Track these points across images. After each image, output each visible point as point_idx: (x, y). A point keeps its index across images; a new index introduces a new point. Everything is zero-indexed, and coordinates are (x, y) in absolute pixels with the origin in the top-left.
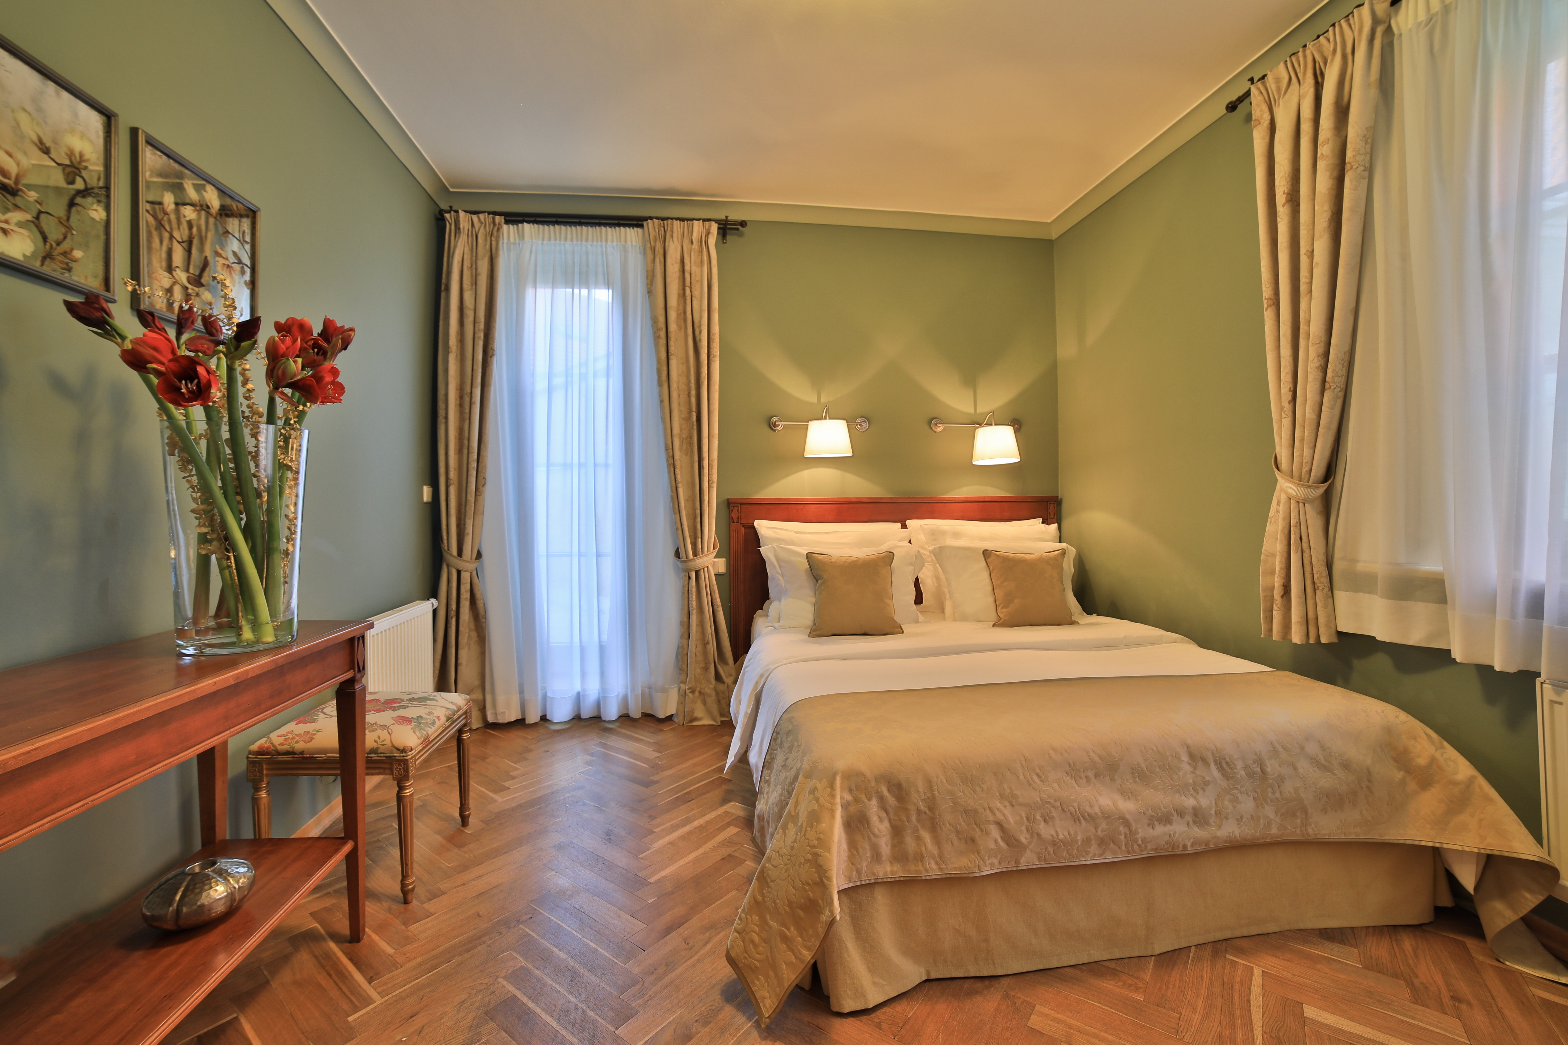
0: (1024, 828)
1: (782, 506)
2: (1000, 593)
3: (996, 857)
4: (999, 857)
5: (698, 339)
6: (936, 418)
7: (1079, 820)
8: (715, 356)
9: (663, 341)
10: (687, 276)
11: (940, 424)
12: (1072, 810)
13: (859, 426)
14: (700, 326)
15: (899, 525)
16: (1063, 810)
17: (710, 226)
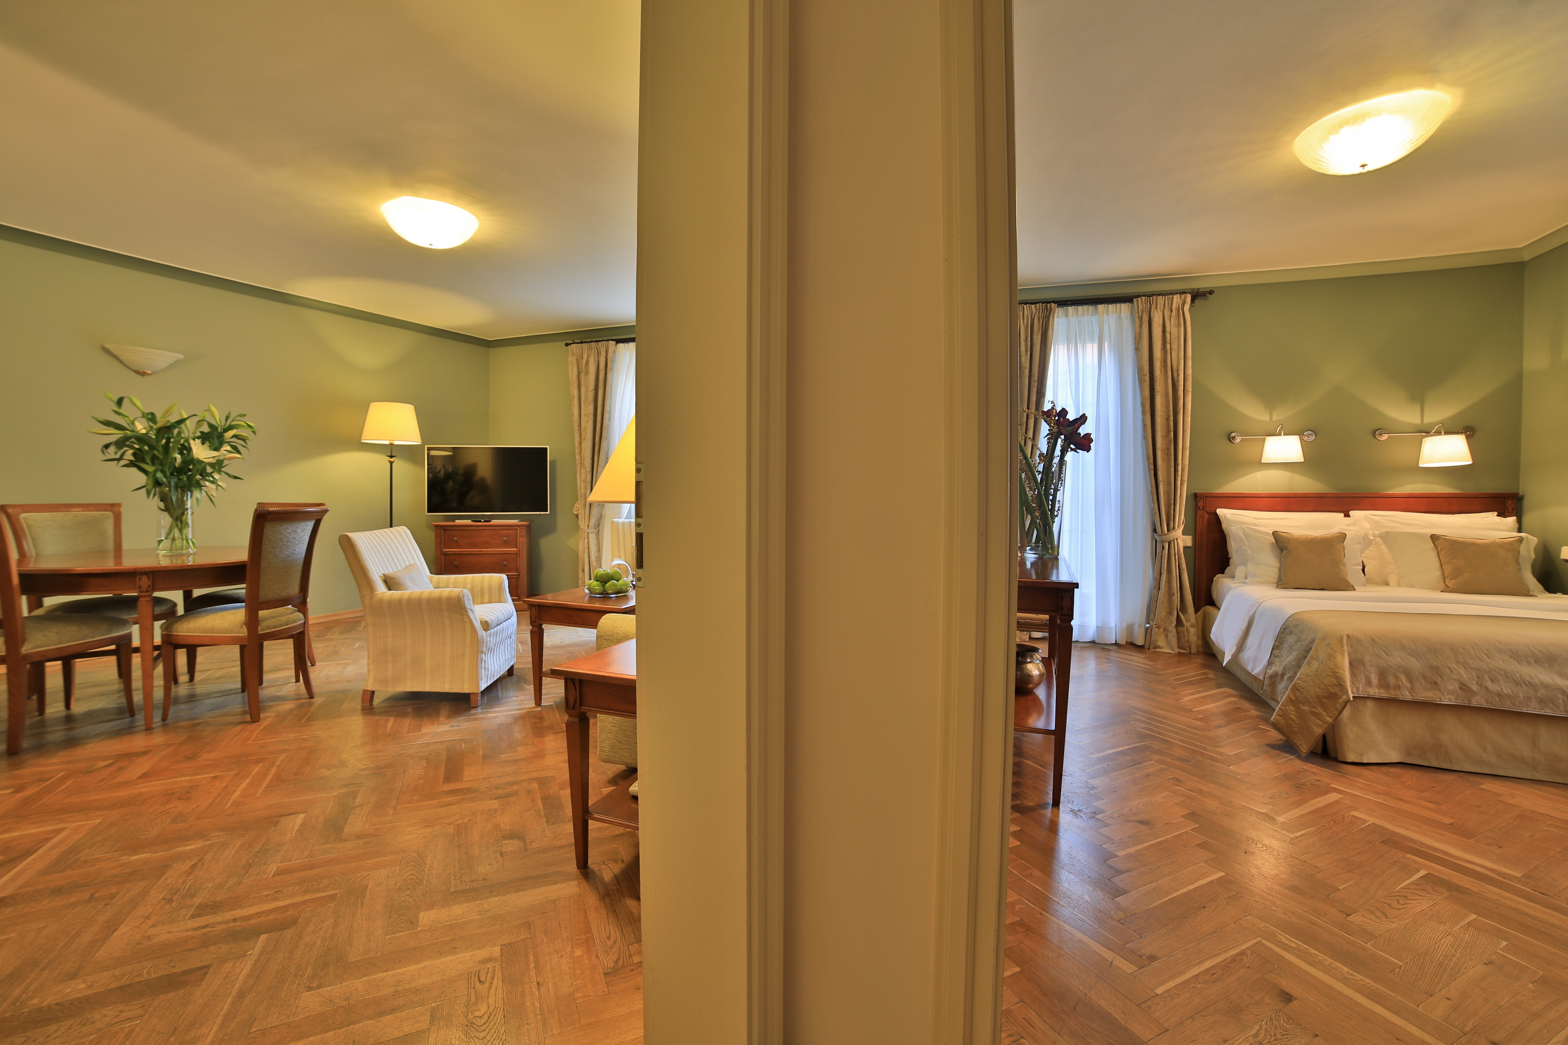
0: (1474, 682)
1: (1239, 498)
2: (1448, 569)
3: (1453, 695)
4: (1455, 695)
5: (1176, 380)
6: (1381, 429)
7: (1521, 684)
8: (1188, 391)
9: (1147, 383)
10: (1168, 335)
11: (1384, 434)
12: (1515, 678)
13: (1306, 438)
14: (1178, 370)
15: (1342, 515)
16: (1507, 676)
17: (1186, 297)
